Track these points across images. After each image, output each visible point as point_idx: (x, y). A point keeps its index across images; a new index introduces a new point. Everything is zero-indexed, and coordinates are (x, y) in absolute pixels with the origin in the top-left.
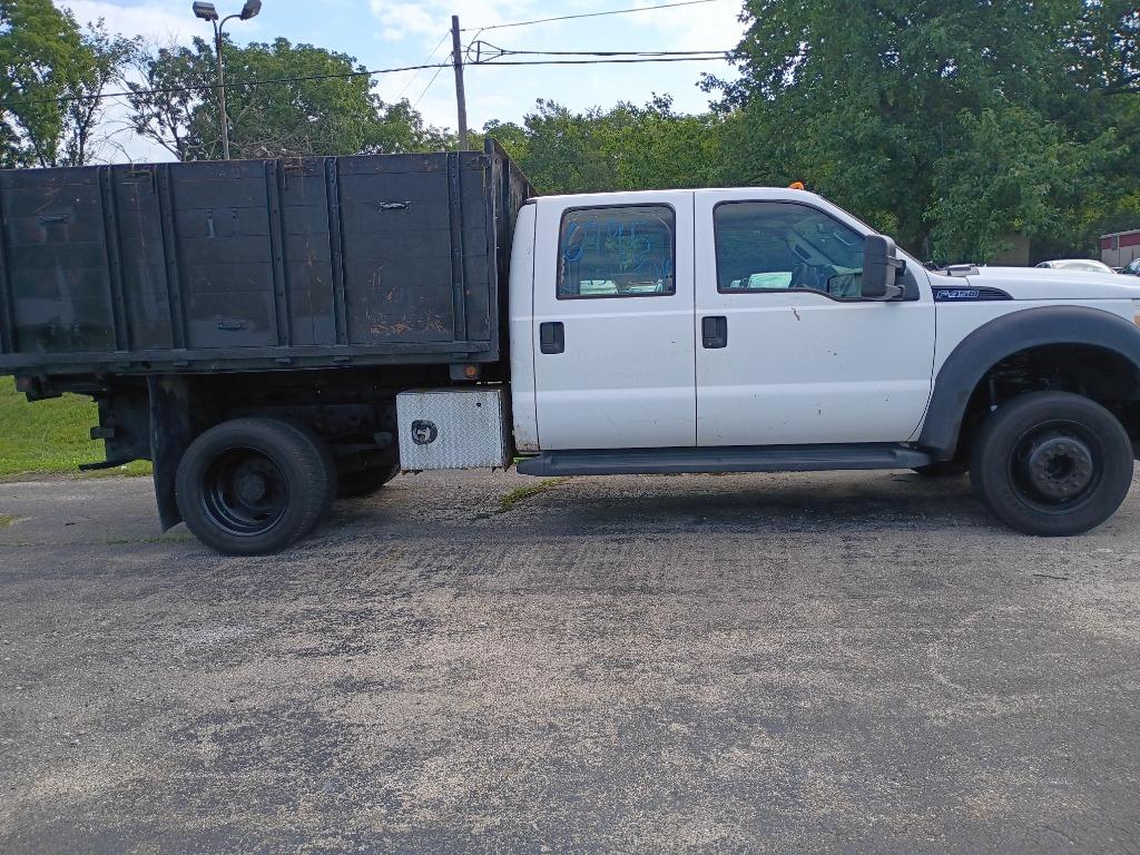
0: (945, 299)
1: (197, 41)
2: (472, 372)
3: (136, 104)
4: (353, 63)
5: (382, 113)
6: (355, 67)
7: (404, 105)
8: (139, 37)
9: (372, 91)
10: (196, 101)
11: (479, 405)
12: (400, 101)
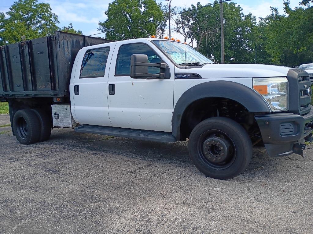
0: (178, 78)
1: (192, 6)
2: (58, 100)
3: (177, 24)
4: (235, 5)
5: (243, 18)
6: (236, 6)
7: (250, 15)
8: (176, 7)
9: (241, 12)
10: (192, 22)
11: (66, 109)
12: (249, 14)
